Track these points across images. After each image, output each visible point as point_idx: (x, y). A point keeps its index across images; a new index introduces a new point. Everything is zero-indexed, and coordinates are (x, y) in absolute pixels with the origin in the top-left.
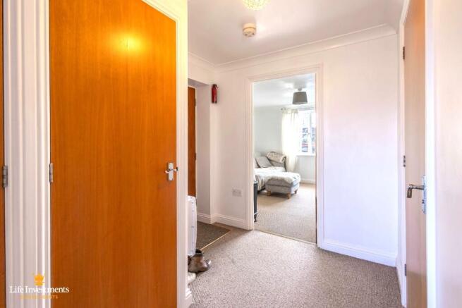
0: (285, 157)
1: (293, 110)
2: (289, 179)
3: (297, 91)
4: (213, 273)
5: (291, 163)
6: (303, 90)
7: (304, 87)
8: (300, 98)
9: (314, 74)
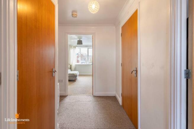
0: (71, 65)
1: (74, 46)
2: (76, 74)
3: (78, 40)
4: (61, 115)
5: (73, 68)
6: (81, 40)
7: (81, 39)
8: (80, 42)
9: (92, 36)
